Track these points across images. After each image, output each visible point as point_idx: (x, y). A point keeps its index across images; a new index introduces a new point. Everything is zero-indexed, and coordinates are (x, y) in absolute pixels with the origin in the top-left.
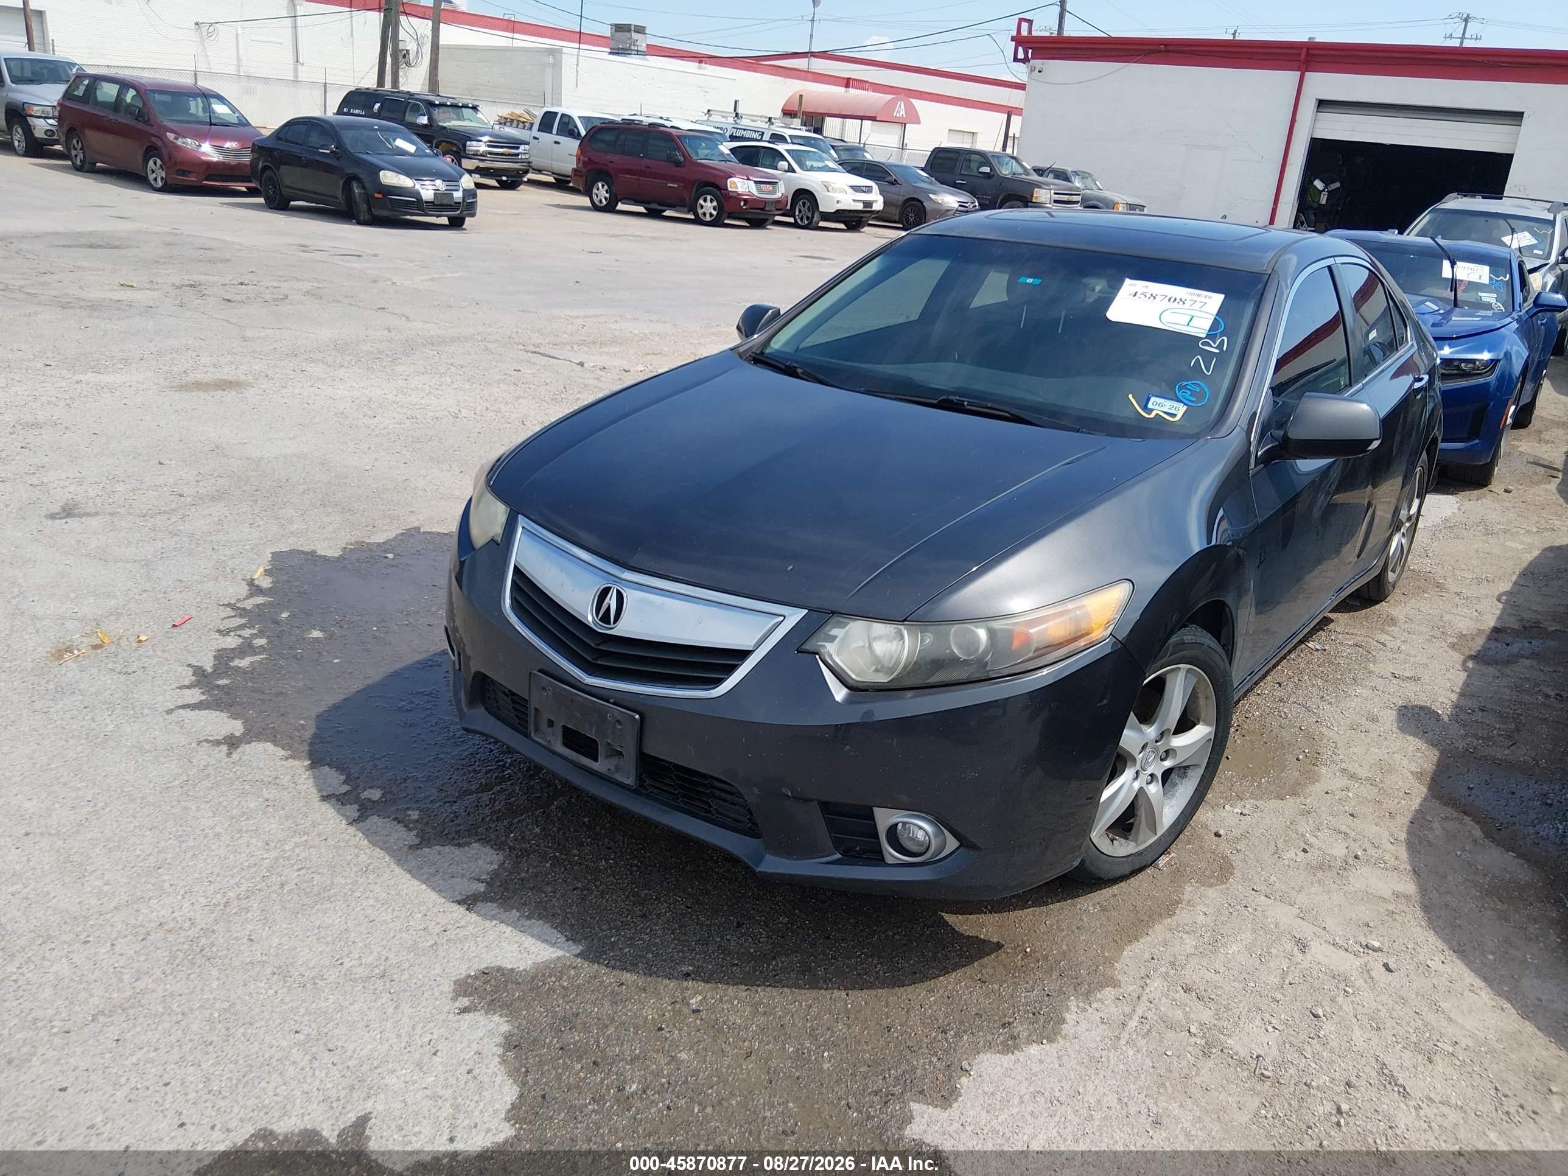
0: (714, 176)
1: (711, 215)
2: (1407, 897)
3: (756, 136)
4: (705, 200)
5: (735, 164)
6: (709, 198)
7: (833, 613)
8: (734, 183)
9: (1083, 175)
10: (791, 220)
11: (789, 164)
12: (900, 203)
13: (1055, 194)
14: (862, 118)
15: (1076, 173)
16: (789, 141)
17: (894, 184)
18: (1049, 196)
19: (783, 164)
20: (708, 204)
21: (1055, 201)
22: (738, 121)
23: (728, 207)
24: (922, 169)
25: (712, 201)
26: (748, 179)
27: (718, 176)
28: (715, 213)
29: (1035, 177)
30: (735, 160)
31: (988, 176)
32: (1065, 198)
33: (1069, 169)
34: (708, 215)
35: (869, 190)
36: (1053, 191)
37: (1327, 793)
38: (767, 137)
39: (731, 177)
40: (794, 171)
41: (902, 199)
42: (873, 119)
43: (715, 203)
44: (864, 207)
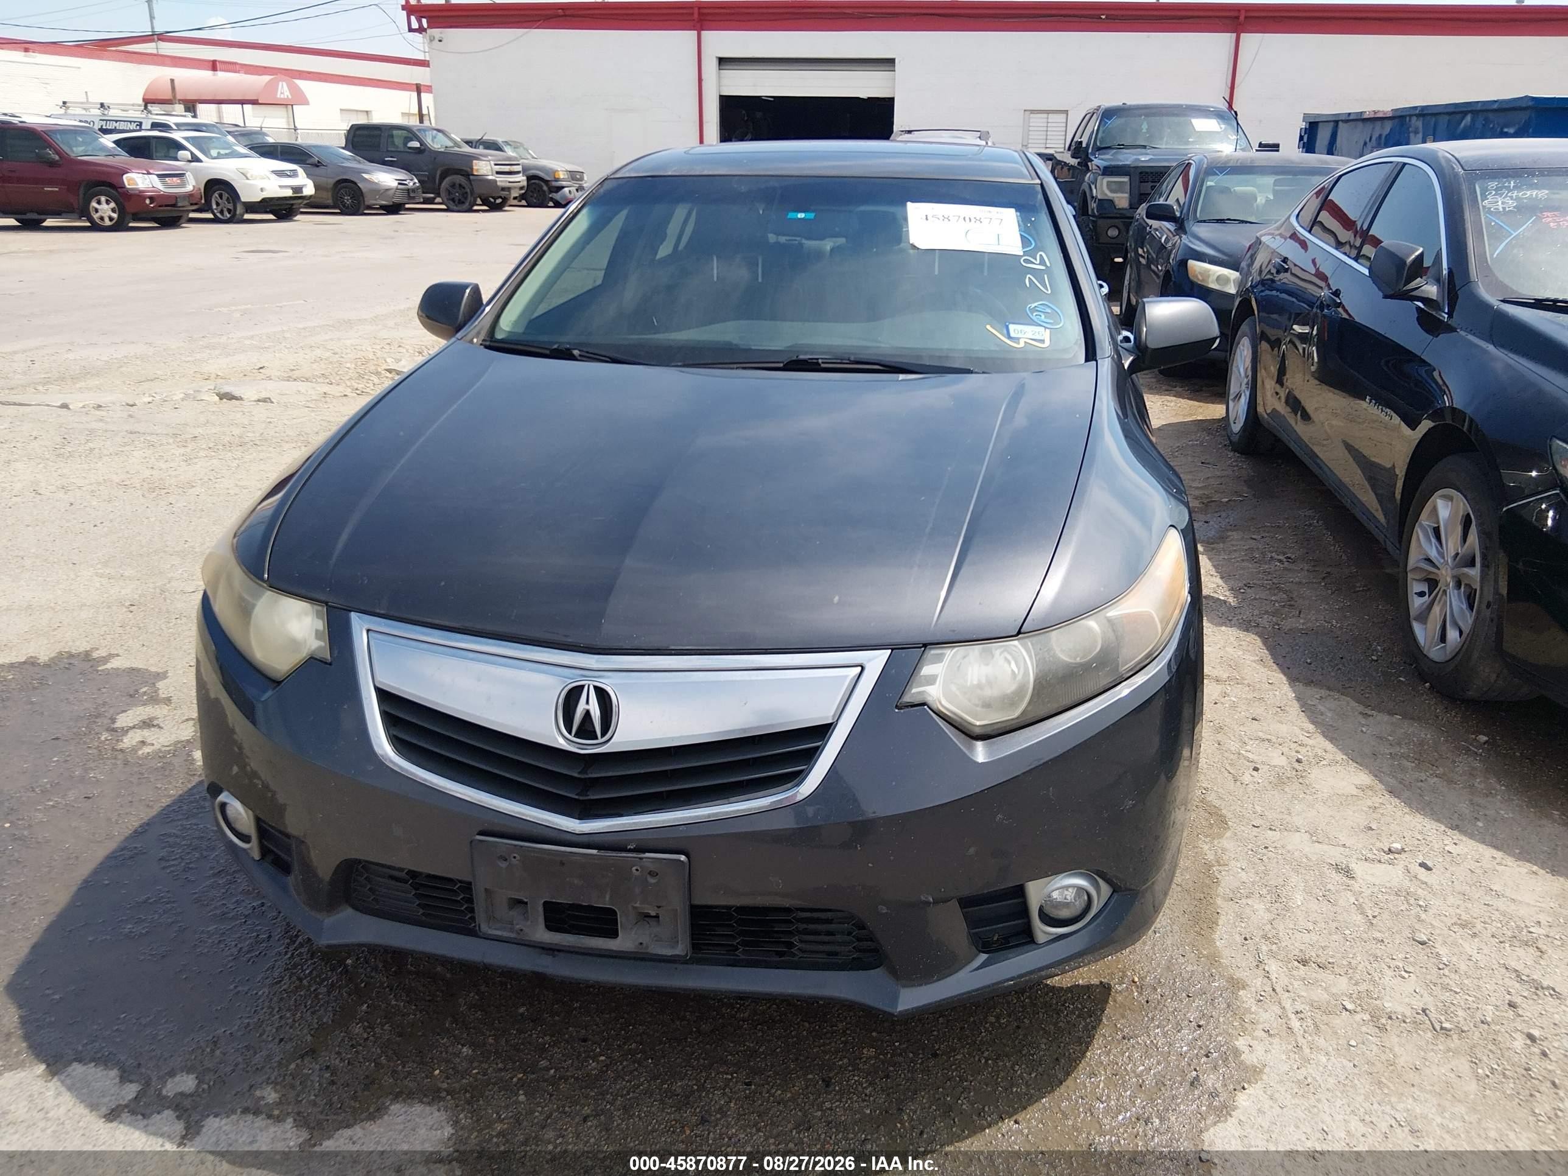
0: (103, 173)
1: (111, 219)
2: (1370, 788)
3: (133, 126)
4: (99, 202)
5: (123, 158)
6: (103, 199)
7: (925, 645)
8: (133, 179)
9: (515, 145)
10: (210, 216)
11: (192, 153)
12: (331, 186)
13: (496, 165)
14: (242, 102)
15: (507, 143)
16: (175, 127)
17: (318, 166)
18: (489, 168)
19: (182, 154)
20: (104, 206)
21: (498, 173)
22: (106, 112)
23: (131, 208)
24: (343, 148)
25: (108, 202)
26: (149, 173)
27: (109, 173)
28: (115, 216)
29: (467, 149)
30: (124, 153)
31: (419, 151)
32: (507, 169)
33: (500, 140)
34: (107, 220)
35: (293, 174)
36: (492, 163)
37: (1216, 703)
38: (147, 125)
39: (128, 172)
40: (198, 160)
41: (332, 181)
42: (254, 102)
43: (113, 205)
44: (294, 192)
